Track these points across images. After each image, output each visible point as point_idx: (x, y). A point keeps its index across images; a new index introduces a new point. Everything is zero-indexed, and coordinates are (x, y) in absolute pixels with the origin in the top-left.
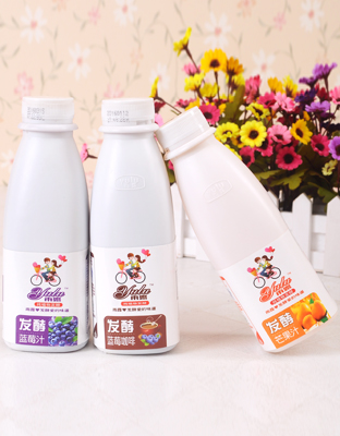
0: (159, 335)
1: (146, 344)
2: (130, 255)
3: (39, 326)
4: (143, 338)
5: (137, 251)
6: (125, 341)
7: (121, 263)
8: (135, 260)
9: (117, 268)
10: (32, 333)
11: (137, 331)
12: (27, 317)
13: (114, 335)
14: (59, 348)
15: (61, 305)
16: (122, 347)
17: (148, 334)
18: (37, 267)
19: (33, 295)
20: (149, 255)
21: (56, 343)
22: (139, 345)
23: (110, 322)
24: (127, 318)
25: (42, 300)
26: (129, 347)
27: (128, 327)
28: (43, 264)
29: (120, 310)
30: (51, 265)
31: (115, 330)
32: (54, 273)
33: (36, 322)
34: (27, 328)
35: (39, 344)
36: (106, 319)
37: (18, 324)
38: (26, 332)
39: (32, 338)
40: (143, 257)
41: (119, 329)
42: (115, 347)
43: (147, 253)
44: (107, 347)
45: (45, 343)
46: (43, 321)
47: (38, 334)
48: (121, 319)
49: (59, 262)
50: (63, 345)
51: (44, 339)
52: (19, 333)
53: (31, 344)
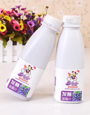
3: (69, 94)
10: (67, 97)
12: (65, 92)
14: (76, 102)
15: (77, 87)
18: (69, 74)
19: (68, 84)
21: (75, 100)
25: (71, 86)
28: (71, 73)
30: (74, 73)
32: (75, 76)
33: (68, 93)
34: (65, 95)
35: (69, 101)
37: (62, 94)
38: (65, 97)
39: (67, 99)
45: (71, 100)
46: (71, 93)
47: (69, 97)
49: (77, 72)
50: (77, 101)
51: (71, 99)
52: (62, 97)
53: (66, 101)
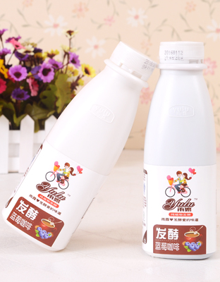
0: (200, 243)
1: (189, 251)
2: (178, 173)
4: (186, 244)
5: (185, 170)
6: (171, 247)
7: (171, 179)
8: (182, 177)
9: (167, 184)
11: (182, 238)
13: (162, 241)
16: (168, 252)
17: (190, 242)
20: (195, 173)
22: (183, 251)
23: (158, 229)
24: (174, 227)
26: (174, 252)
27: (174, 234)
29: (167, 219)
31: (162, 237)
36: (155, 227)
40: (189, 175)
41: (166, 236)
42: (162, 252)
43: (193, 172)
44: (155, 251)
48: (168, 227)
